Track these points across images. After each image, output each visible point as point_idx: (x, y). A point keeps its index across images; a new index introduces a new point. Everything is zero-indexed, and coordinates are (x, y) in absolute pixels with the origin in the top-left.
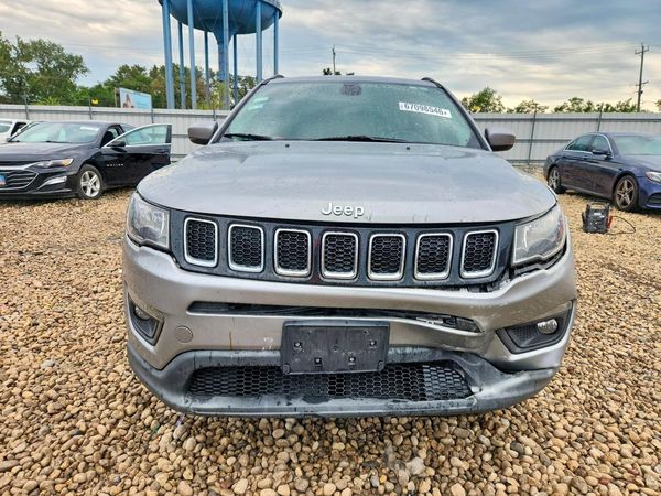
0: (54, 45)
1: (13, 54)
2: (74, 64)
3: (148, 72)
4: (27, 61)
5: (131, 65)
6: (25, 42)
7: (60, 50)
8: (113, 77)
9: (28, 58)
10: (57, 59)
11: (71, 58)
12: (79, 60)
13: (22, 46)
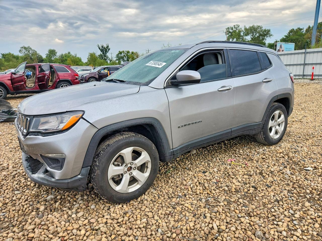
0: (259, 26)
1: (242, 34)
2: (267, 33)
3: (305, 30)
4: (247, 36)
5: (295, 28)
6: (247, 28)
7: (261, 28)
8: (285, 36)
9: (247, 34)
10: (259, 33)
11: (265, 31)
12: (269, 31)
13: (246, 29)
